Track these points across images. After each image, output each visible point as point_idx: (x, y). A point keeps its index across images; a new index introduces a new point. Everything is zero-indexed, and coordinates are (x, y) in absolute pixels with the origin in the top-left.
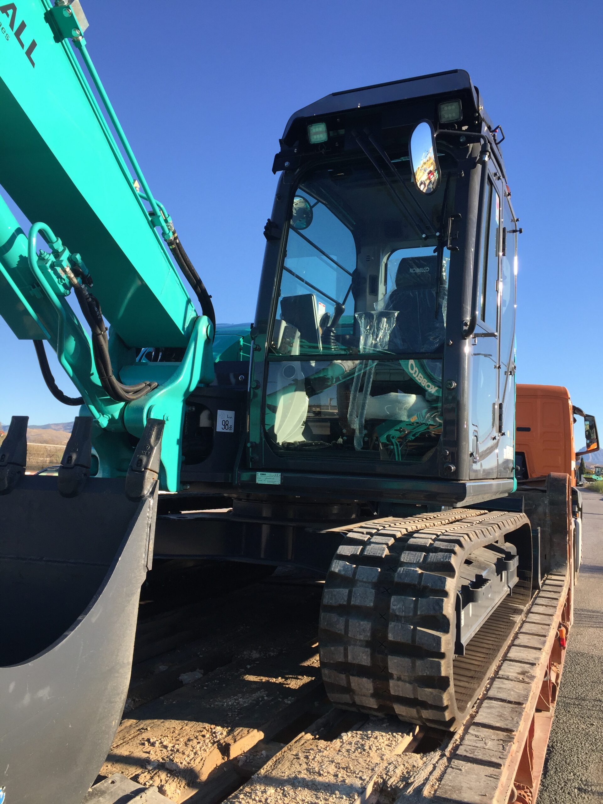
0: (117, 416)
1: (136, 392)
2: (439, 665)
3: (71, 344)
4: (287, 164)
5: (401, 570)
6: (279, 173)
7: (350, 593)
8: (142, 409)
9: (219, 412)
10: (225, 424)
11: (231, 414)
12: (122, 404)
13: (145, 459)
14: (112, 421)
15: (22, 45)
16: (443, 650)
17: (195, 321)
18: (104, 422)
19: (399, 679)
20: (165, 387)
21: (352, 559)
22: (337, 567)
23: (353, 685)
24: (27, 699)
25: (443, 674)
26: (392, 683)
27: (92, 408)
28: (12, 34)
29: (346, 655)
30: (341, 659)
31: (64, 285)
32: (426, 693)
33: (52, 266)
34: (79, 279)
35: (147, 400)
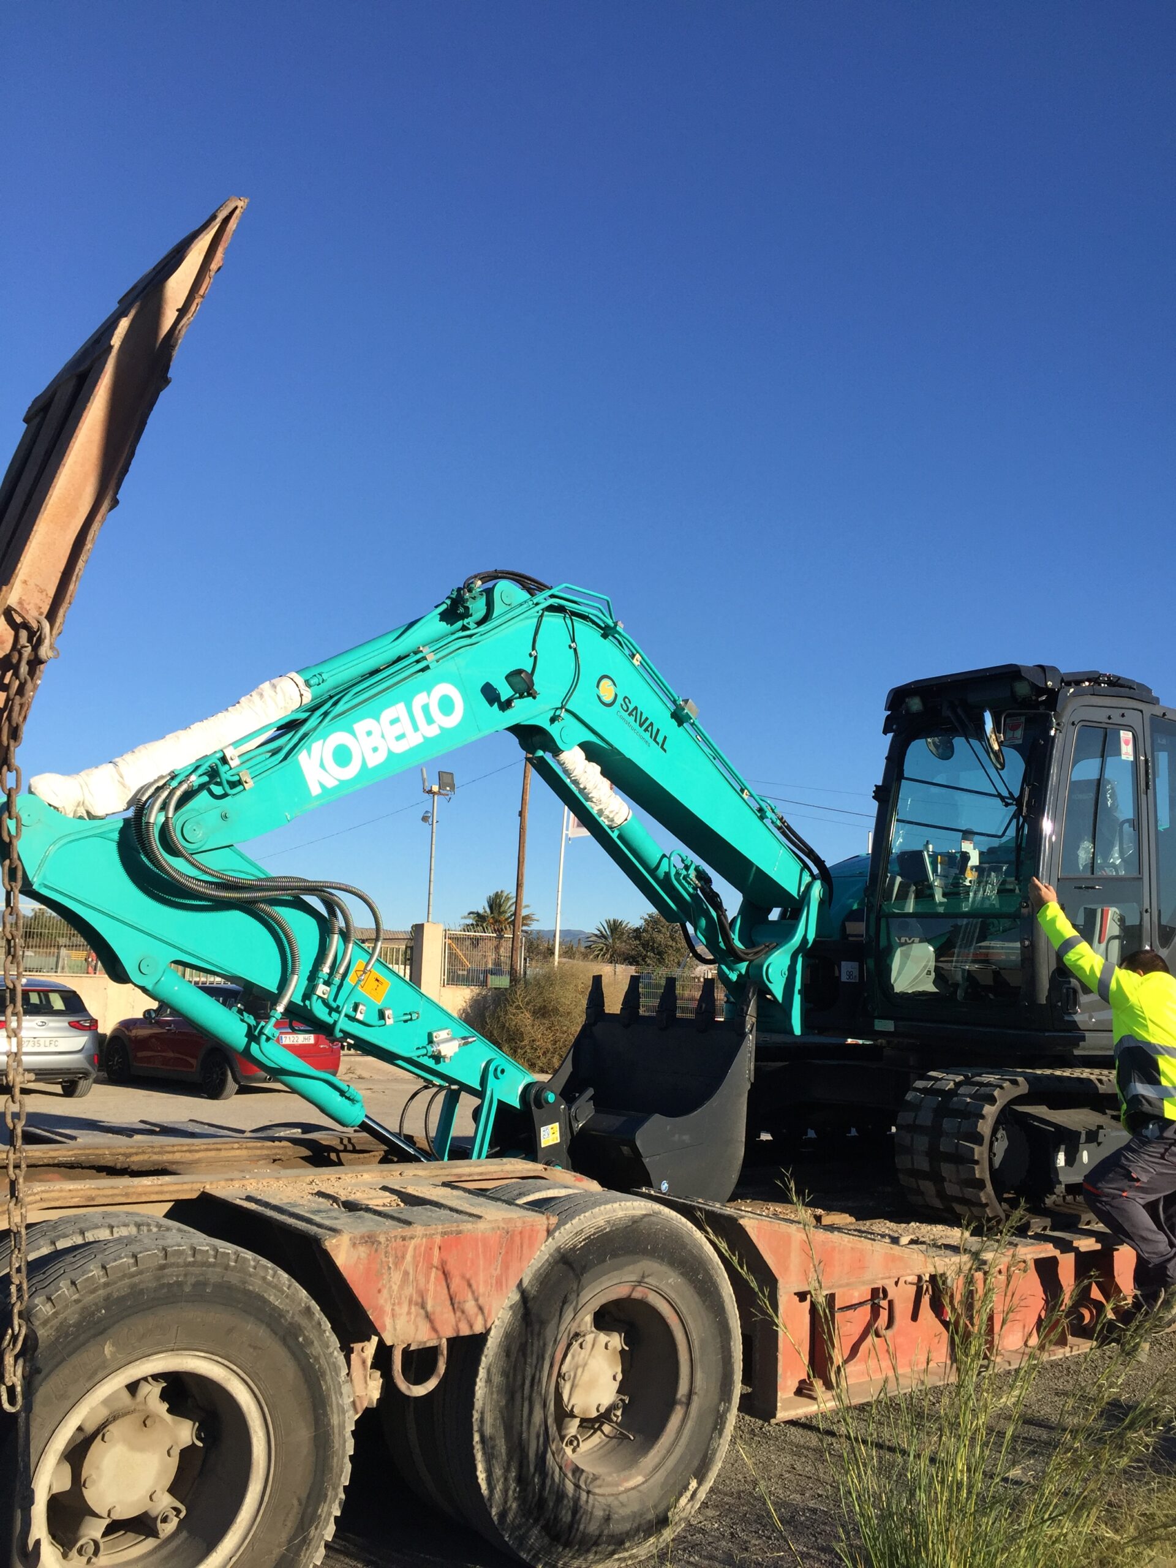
0: (743, 971)
1: (756, 953)
2: (974, 1169)
3: (703, 922)
4: (894, 727)
5: (955, 1099)
6: (890, 735)
7: (916, 1115)
8: (762, 966)
9: (843, 963)
10: (850, 974)
11: (856, 964)
12: (746, 963)
13: (745, 1008)
14: (740, 976)
15: (658, 743)
16: (976, 1158)
17: (809, 886)
18: (734, 977)
19: (950, 1181)
20: (781, 947)
21: (924, 1091)
22: (910, 1096)
23: (921, 1187)
24: (677, 1137)
25: (977, 1176)
26: (946, 1184)
27: (724, 967)
28: (651, 741)
29: (913, 1164)
30: (910, 1166)
31: (693, 888)
32: (969, 1192)
33: (684, 878)
34: (703, 882)
35: (766, 959)
